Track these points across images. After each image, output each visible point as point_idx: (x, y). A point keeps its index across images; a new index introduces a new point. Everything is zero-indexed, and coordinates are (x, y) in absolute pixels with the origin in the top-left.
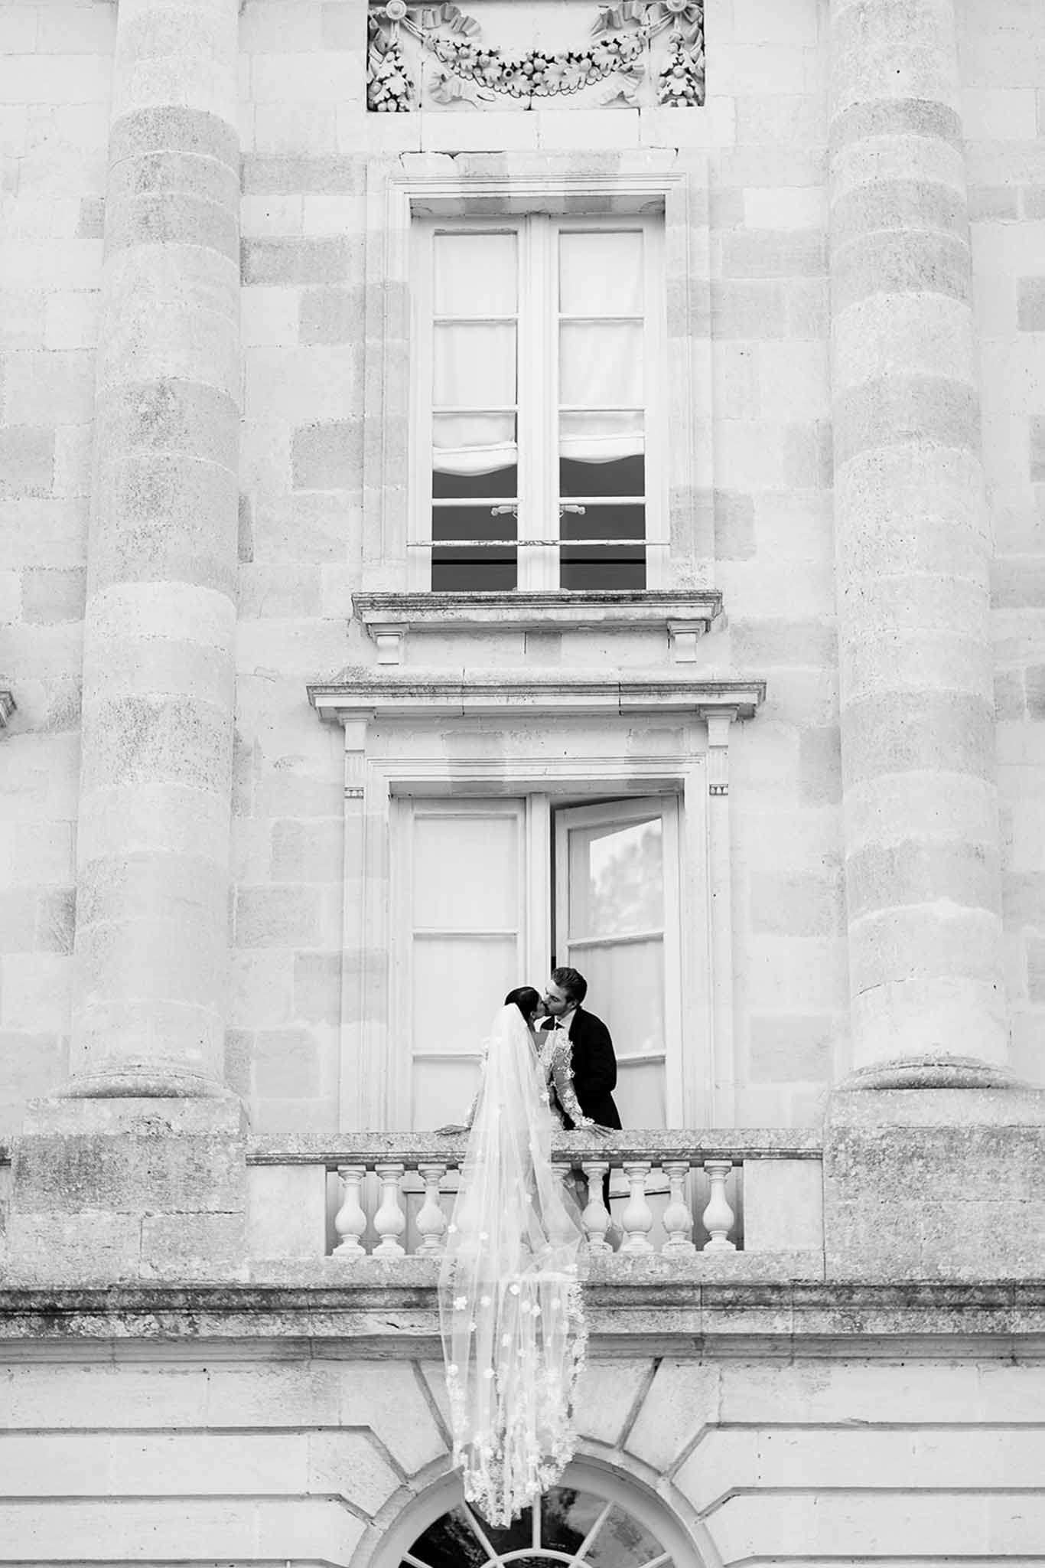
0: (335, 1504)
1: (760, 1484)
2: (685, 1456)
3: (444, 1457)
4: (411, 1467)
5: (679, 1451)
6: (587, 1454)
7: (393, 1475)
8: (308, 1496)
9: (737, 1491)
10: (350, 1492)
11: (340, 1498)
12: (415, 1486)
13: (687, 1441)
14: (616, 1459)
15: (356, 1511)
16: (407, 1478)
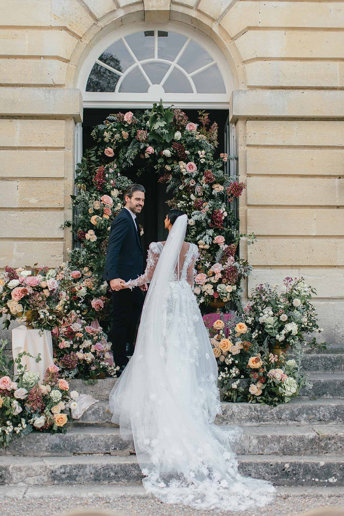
0: (64, 32)
1: (260, 25)
2: (225, 13)
3: (114, 11)
4: (98, 14)
5: (223, 10)
6: (181, 12)
7: (91, 18)
8: (51, 28)
9: (249, 28)
10: (70, 25)
11: (66, 29)
12: (101, 24)
13: (227, 5)
14: (194, 14)
15: (74, 34)
16: (97, 20)
